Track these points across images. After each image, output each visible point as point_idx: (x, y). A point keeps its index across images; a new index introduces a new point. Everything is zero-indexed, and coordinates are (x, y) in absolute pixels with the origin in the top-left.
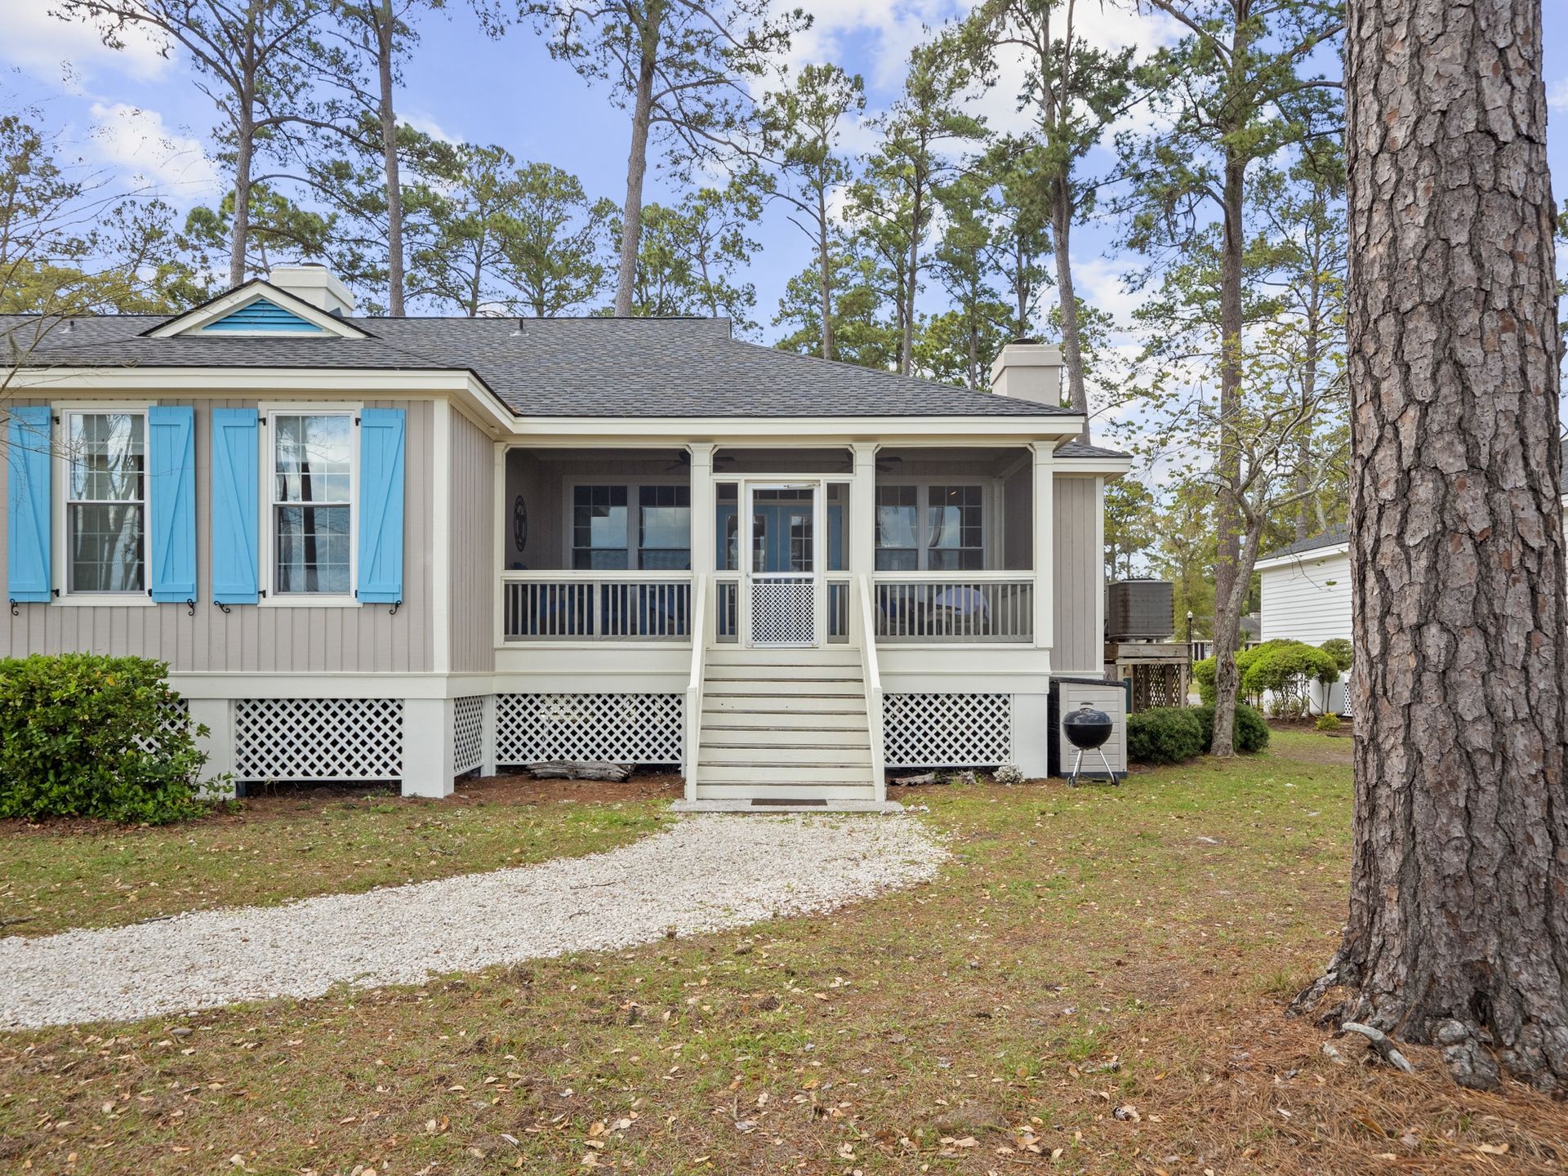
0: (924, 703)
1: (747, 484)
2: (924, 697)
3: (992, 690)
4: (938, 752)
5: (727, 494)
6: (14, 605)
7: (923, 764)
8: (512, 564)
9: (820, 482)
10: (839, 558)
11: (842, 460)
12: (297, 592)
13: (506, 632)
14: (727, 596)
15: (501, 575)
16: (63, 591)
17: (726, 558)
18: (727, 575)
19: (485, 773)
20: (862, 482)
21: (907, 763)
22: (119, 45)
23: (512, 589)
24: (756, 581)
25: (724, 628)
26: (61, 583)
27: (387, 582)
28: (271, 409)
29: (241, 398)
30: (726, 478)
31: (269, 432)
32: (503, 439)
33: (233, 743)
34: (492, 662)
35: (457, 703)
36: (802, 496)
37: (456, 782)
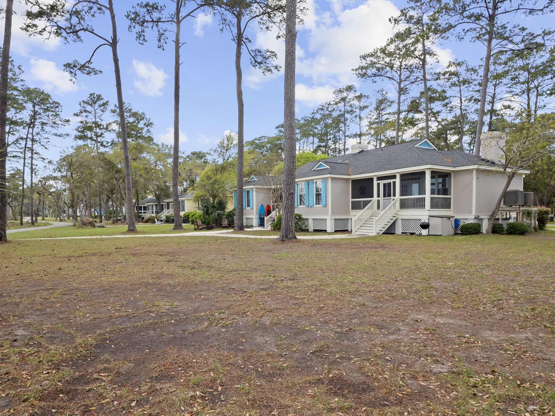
1: (382, 182)
2: (408, 220)
3: (419, 218)
4: (410, 230)
5: (378, 184)
7: (408, 232)
8: (352, 198)
9: (391, 181)
10: (394, 195)
11: (394, 177)
12: (319, 205)
13: (351, 209)
14: (379, 201)
15: (351, 200)
17: (379, 196)
18: (379, 198)
19: (349, 231)
20: (398, 181)
21: (405, 232)
23: (352, 202)
24: (383, 199)
25: (378, 207)
26: (299, 205)
27: (324, 203)
28: (315, 181)
29: (312, 180)
30: (378, 182)
31: (315, 184)
32: (350, 179)
33: (313, 224)
34: (349, 213)
35: (335, 219)
36: (389, 184)
37: (335, 231)
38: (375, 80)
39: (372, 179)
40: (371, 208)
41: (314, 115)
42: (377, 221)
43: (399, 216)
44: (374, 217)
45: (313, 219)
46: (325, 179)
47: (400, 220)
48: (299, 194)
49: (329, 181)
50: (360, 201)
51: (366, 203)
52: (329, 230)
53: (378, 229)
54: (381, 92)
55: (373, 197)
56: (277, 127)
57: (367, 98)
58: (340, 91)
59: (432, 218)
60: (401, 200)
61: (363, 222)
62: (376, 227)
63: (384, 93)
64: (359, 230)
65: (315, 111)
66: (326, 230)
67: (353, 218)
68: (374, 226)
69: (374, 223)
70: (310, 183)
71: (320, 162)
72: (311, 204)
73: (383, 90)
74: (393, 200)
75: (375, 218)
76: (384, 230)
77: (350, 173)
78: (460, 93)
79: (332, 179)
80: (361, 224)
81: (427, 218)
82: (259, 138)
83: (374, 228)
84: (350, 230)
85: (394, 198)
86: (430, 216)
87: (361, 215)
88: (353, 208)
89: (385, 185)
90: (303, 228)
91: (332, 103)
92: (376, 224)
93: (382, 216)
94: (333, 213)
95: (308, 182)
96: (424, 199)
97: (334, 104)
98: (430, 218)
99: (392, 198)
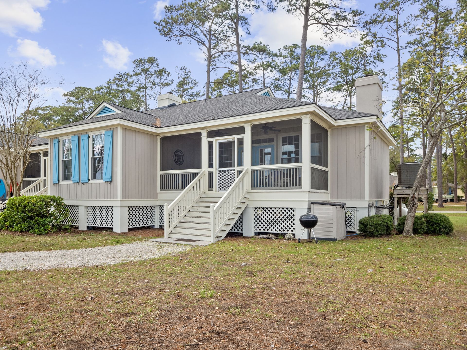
0: (267, 211)
1: (217, 141)
2: (267, 209)
4: (272, 228)
5: (210, 145)
6: (54, 184)
7: (267, 231)
8: (162, 169)
9: (235, 137)
10: (240, 163)
11: (241, 130)
12: (98, 179)
13: (161, 188)
14: (211, 175)
15: (159, 172)
16: (61, 181)
17: (211, 165)
18: (211, 170)
20: (247, 137)
21: (262, 231)
22: (181, 43)
23: (162, 176)
24: (220, 171)
25: (211, 186)
26: (61, 179)
27: (109, 176)
28: (91, 134)
29: (86, 132)
30: (210, 139)
31: (91, 140)
32: (158, 134)
33: (86, 217)
34: (155, 196)
35: (130, 208)
36: (231, 144)
37: (130, 230)
38: (181, 41)
39: (199, 134)
40: (198, 186)
41: (110, 84)
42: (216, 212)
43: (249, 202)
44: (212, 204)
45: (88, 207)
46: (111, 129)
47: (253, 209)
48: (61, 159)
49: (120, 132)
50: (176, 175)
51: (187, 179)
52: (117, 229)
53: (218, 229)
54: (184, 70)
55: (199, 167)
56: (65, 95)
57: (168, 75)
58: (141, 62)
59: (315, 205)
60: (253, 172)
61: (185, 212)
62: (214, 224)
63: (187, 71)
64: (178, 230)
65: (111, 81)
66: (112, 229)
67: (166, 205)
68: (211, 220)
69: (211, 215)
70: (81, 139)
71: (105, 104)
72: (83, 178)
73: (186, 68)
74: (239, 172)
75: (214, 206)
76: (228, 229)
77: (158, 123)
78: (264, 77)
79: (125, 129)
80: (181, 218)
81: (307, 206)
82: (44, 107)
83: (211, 227)
84: (157, 226)
85: (240, 168)
86: (313, 203)
87: (181, 200)
88: (163, 187)
89: (221, 145)
90: (66, 223)
91: (132, 73)
92: (214, 218)
93: (224, 202)
94: (125, 196)
95: (78, 135)
96: (298, 171)
97: (134, 75)
98: (312, 206)
99: (236, 168)
